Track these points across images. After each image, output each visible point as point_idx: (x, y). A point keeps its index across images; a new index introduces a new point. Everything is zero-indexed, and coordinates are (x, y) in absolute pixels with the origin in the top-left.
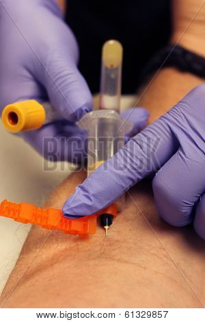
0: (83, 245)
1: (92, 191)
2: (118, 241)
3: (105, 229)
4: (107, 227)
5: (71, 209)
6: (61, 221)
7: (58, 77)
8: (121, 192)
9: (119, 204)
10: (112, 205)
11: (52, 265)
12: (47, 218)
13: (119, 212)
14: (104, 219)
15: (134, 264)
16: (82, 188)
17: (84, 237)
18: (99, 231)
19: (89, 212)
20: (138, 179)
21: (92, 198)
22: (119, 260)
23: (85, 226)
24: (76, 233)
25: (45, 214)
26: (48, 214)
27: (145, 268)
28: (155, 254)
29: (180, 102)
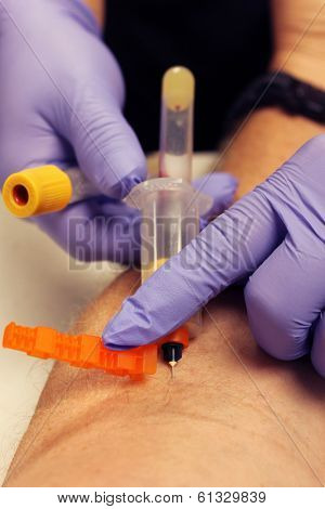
0: (136, 392)
1: (148, 307)
2: (191, 385)
3: (170, 366)
4: (173, 363)
5: (117, 335)
6: (101, 354)
7: (90, 128)
8: (194, 306)
9: (192, 326)
10: (181, 328)
11: (87, 425)
12: (79, 350)
13: (192, 339)
14: (169, 350)
15: (217, 421)
16: (133, 302)
17: (137, 379)
18: (161, 369)
19: (143, 340)
20: (222, 286)
21: (149, 317)
22: (193, 416)
23: (139, 362)
24: (124, 372)
25: (75, 344)
26: (79, 343)
27: (234, 427)
28: (251, 406)
29: (286, 163)
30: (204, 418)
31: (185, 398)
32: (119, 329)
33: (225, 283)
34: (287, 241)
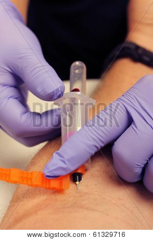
5: (51, 171)
6: (43, 180)
12: (31, 179)
15: (99, 211)
16: (58, 154)
19: (64, 173)
20: (101, 146)
21: (66, 162)
22: (88, 209)
23: (61, 183)
25: (30, 176)
26: (32, 176)
27: (107, 215)
28: (115, 204)
29: (132, 88)
30: (93, 210)
31: (84, 200)
32: (52, 168)
33: (103, 145)
34: (132, 125)
